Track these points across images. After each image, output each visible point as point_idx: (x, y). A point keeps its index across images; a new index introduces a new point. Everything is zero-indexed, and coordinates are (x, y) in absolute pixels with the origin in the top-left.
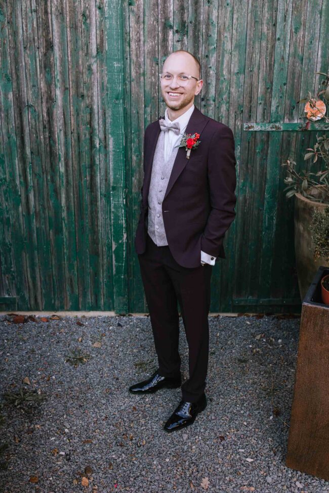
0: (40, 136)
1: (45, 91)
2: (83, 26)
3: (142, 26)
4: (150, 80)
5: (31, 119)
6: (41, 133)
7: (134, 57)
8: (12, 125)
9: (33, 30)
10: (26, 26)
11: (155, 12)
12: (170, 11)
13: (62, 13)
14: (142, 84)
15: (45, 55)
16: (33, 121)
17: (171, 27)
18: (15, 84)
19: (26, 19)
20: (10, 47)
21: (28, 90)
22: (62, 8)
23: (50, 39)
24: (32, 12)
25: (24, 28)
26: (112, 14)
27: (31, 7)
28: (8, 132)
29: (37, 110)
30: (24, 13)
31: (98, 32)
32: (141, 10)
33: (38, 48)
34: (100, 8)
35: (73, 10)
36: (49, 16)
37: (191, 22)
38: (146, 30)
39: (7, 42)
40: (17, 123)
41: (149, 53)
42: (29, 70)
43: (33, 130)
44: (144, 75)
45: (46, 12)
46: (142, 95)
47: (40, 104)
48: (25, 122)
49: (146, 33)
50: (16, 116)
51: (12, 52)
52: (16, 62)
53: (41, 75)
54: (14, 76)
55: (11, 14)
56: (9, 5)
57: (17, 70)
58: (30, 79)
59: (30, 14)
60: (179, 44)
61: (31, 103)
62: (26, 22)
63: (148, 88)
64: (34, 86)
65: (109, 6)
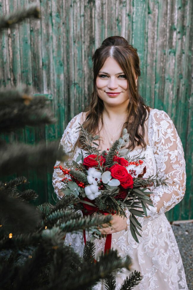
0: (82, 105)
1: (88, 73)
2: (117, 28)
3: (156, 28)
4: (159, 65)
5: (76, 93)
6: (83, 103)
7: (150, 50)
8: (62, 97)
9: (81, 29)
10: (76, 27)
11: (165, 19)
12: (175, 19)
13: (102, 18)
14: (154, 68)
15: (89, 47)
16: (77, 95)
17: (175, 29)
18: (65, 68)
19: (76, 21)
20: (63, 41)
21: (74, 72)
22: (103, 14)
23: (93, 36)
24: (81, 17)
25: (75, 28)
26: (138, 20)
27: (80, 13)
28: (59, 102)
29: (81, 86)
30: (75, 17)
31: (127, 32)
32: (156, 17)
33: (84, 42)
34: (129, 15)
35: (110, 16)
36: (93, 19)
37: (188, 26)
38: (159, 31)
39: (61, 38)
40: (65, 96)
41: (160, 46)
42: (77, 58)
43: (77, 101)
44: (156, 61)
45: (91, 17)
46: (154, 75)
47: (83, 82)
48: (72, 95)
49: (159, 33)
50: (65, 90)
51: (65, 45)
52: (68, 52)
53: (85, 62)
54: (65, 63)
55: (66, 17)
56: (64, 11)
57: (68, 58)
58: (77, 65)
59: (79, 18)
60: (180, 41)
61: (76, 82)
62: (76, 24)
63: (158, 71)
64: (79, 69)
65: (136, 14)
